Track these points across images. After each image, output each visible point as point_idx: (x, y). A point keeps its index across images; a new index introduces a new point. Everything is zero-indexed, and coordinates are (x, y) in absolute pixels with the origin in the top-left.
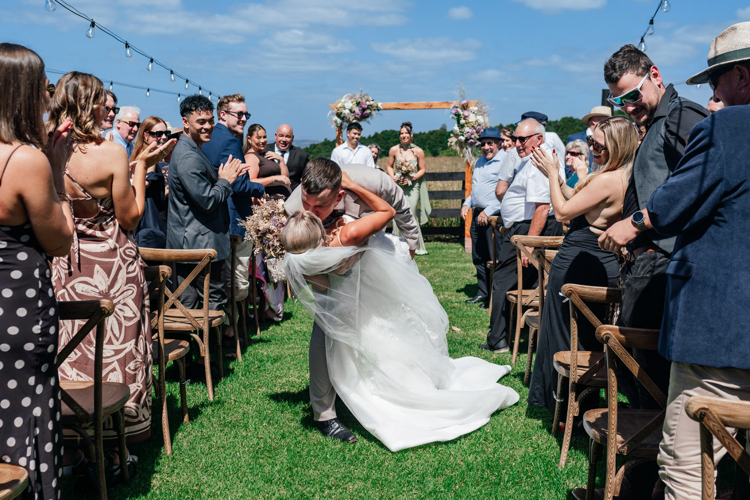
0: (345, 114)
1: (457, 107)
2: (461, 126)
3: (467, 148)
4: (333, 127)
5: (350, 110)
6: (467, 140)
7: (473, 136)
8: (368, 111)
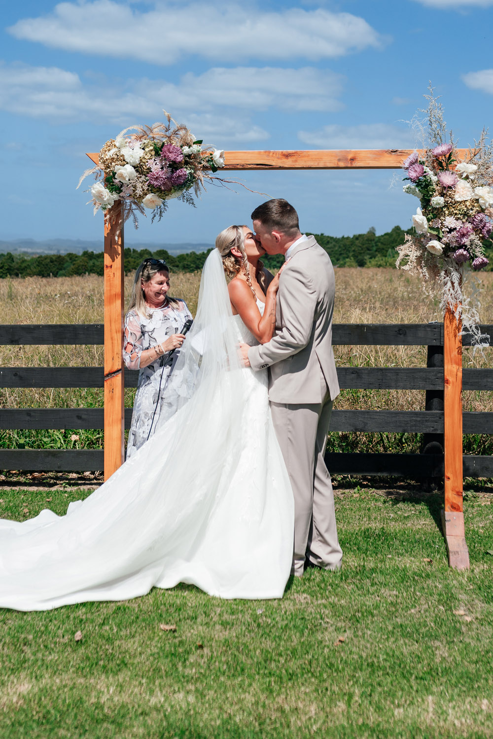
0: (121, 176)
1: (422, 163)
2: (432, 213)
3: (447, 273)
4: (95, 211)
5: (138, 168)
6: (448, 249)
7: (466, 241)
8: (187, 171)
